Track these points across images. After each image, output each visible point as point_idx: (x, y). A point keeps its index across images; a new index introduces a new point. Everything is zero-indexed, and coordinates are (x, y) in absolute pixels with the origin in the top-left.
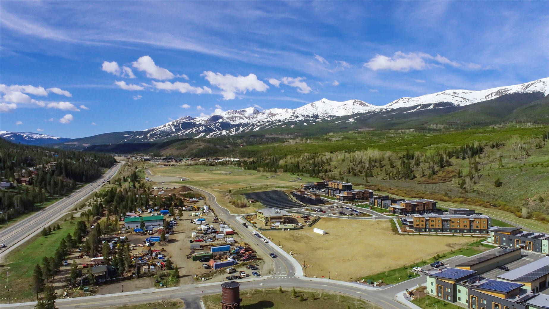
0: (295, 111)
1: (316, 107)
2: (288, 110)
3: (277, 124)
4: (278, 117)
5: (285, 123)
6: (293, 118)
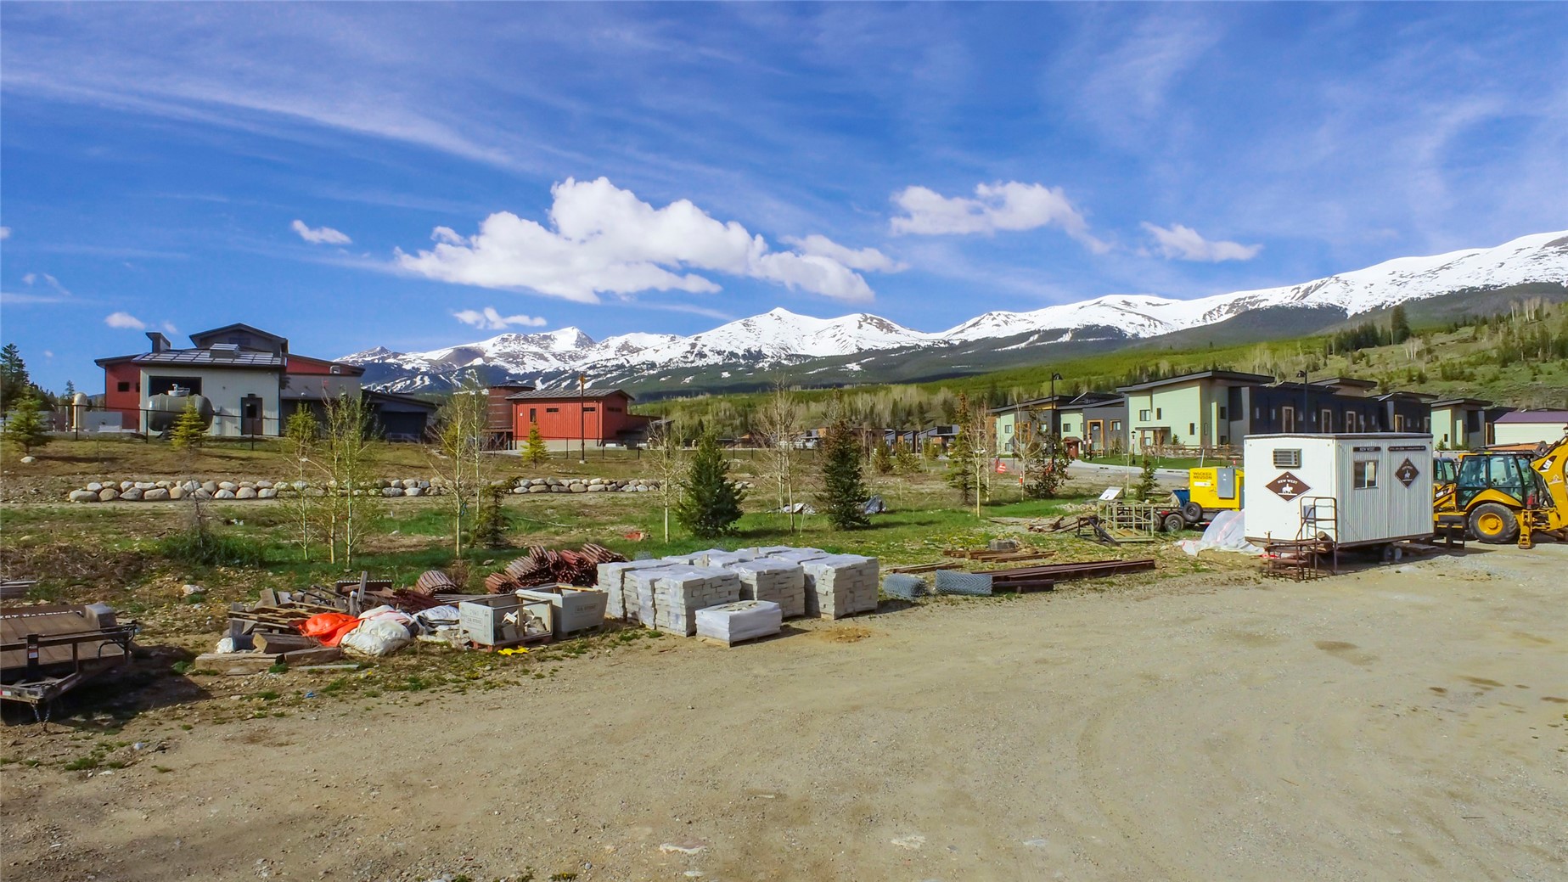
0: (696, 339)
1: (758, 330)
2: (678, 337)
3: (646, 373)
4: (649, 356)
5: (666, 370)
6: (691, 358)
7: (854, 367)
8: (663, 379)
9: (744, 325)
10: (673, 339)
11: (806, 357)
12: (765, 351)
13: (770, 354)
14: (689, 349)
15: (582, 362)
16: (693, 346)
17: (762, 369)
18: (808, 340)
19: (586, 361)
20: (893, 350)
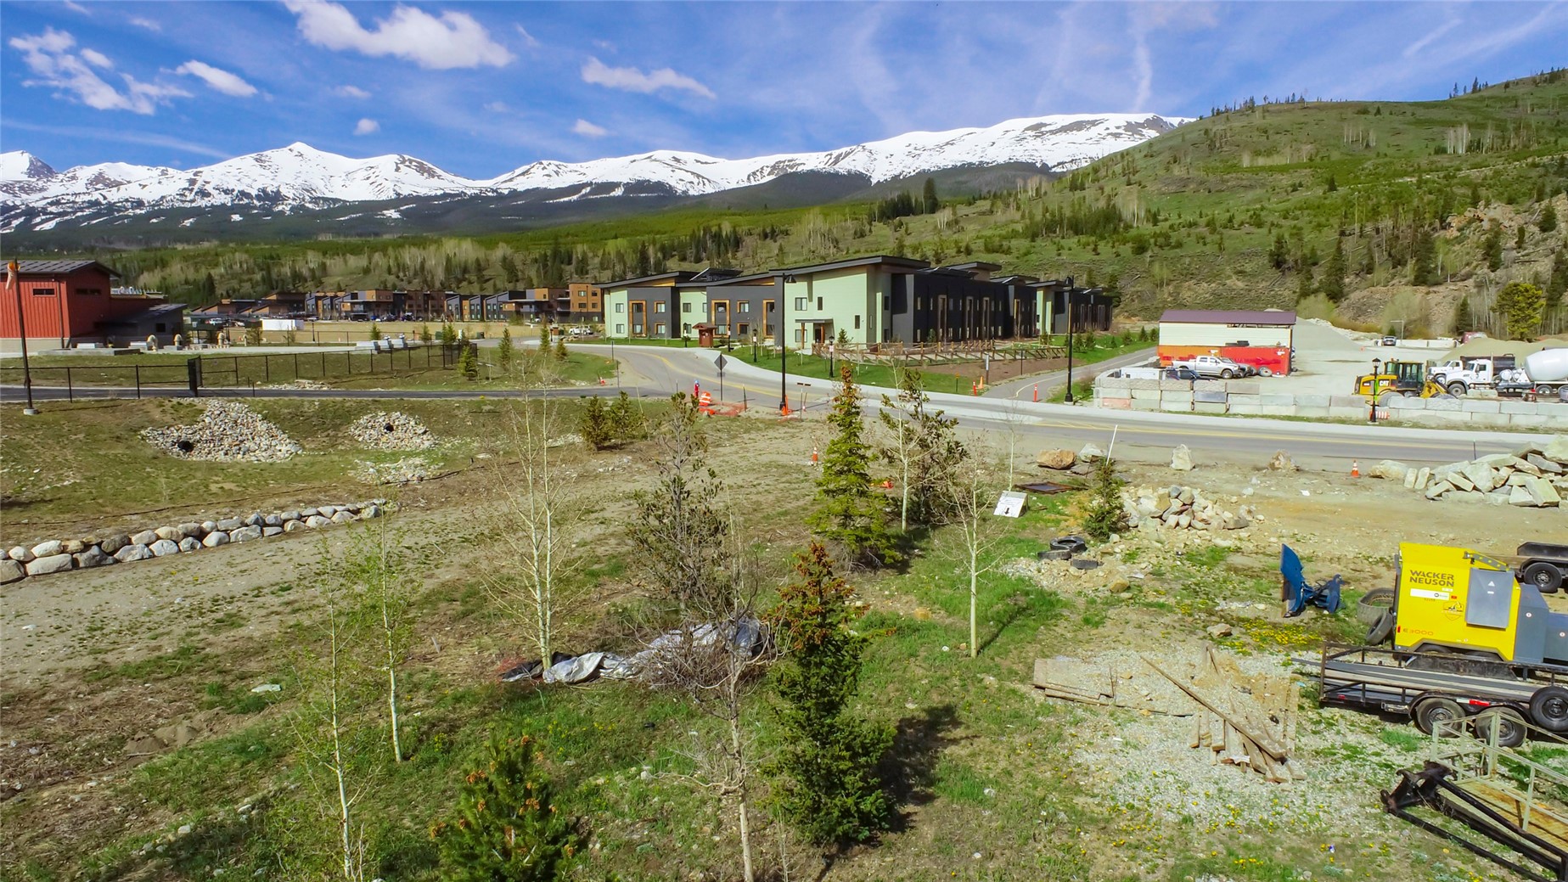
0: (195, 174)
1: (274, 167)
2: (171, 171)
3: (131, 212)
4: (133, 192)
5: (157, 210)
6: (190, 196)
7: (393, 214)
8: (154, 221)
9: (257, 160)
10: (164, 173)
11: (335, 201)
12: (284, 191)
13: (291, 196)
14: (187, 185)
15: (39, 196)
16: (192, 182)
17: (282, 212)
18: (337, 182)
19: (44, 194)
20: (436, 197)
